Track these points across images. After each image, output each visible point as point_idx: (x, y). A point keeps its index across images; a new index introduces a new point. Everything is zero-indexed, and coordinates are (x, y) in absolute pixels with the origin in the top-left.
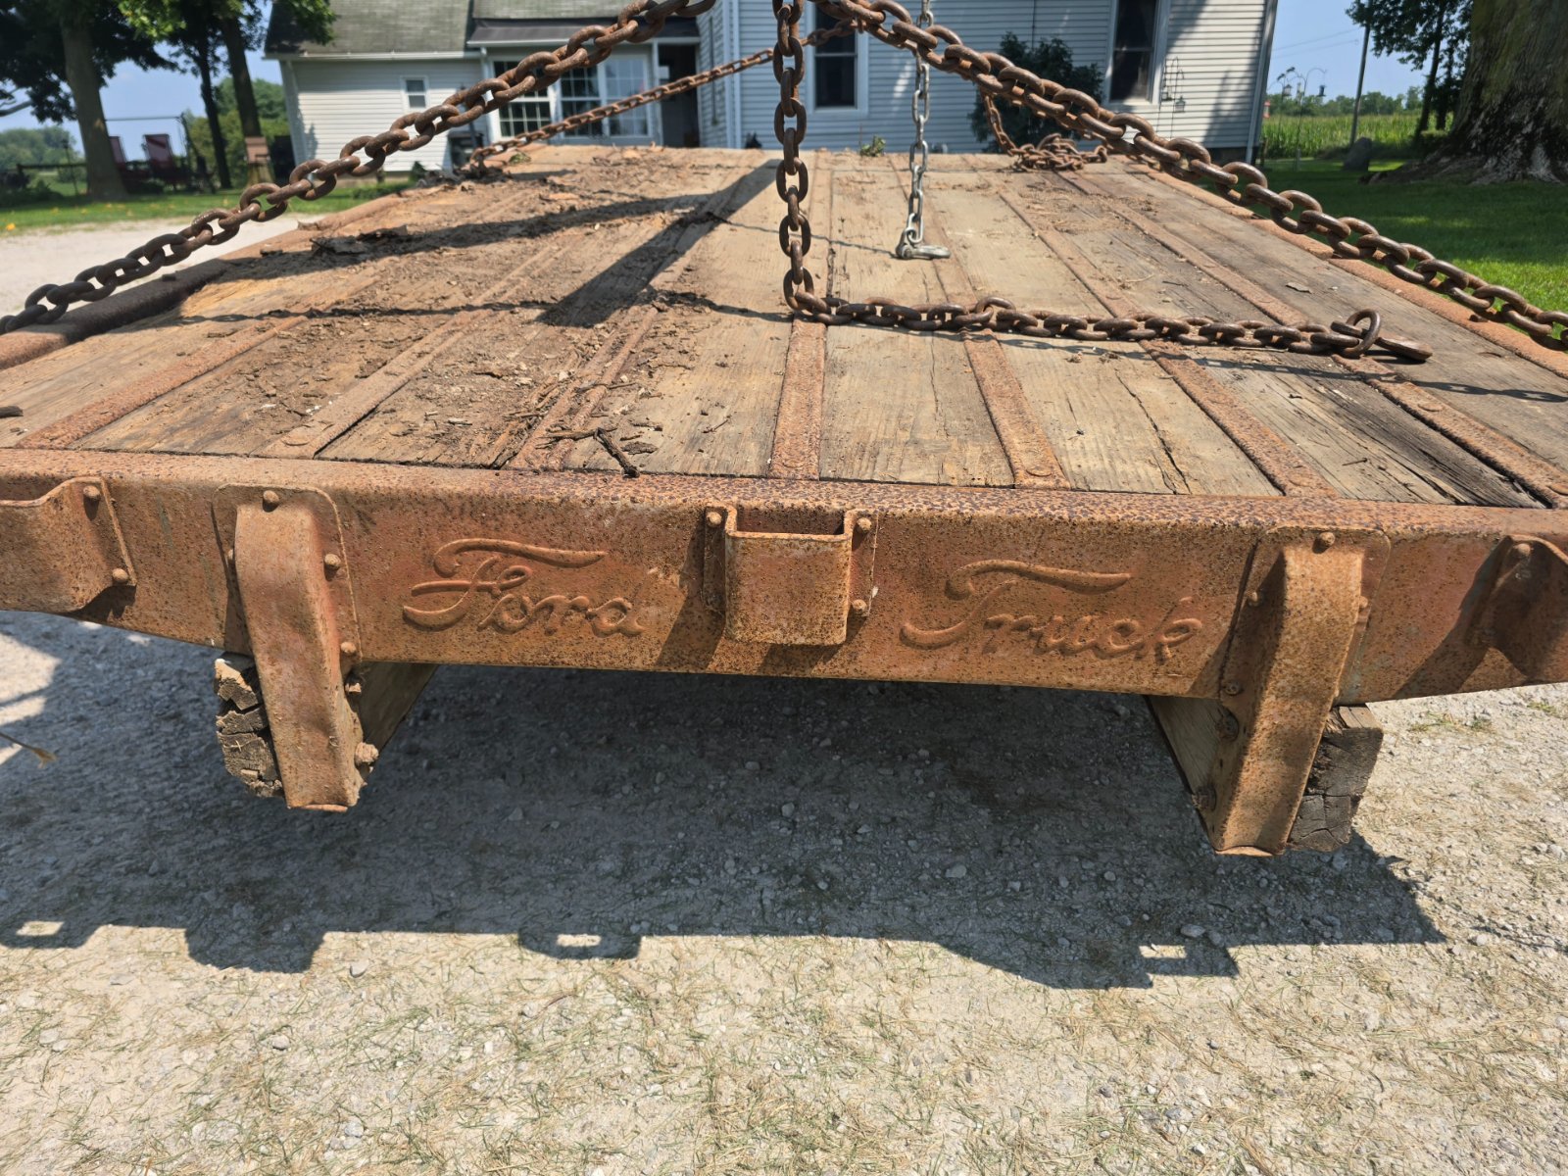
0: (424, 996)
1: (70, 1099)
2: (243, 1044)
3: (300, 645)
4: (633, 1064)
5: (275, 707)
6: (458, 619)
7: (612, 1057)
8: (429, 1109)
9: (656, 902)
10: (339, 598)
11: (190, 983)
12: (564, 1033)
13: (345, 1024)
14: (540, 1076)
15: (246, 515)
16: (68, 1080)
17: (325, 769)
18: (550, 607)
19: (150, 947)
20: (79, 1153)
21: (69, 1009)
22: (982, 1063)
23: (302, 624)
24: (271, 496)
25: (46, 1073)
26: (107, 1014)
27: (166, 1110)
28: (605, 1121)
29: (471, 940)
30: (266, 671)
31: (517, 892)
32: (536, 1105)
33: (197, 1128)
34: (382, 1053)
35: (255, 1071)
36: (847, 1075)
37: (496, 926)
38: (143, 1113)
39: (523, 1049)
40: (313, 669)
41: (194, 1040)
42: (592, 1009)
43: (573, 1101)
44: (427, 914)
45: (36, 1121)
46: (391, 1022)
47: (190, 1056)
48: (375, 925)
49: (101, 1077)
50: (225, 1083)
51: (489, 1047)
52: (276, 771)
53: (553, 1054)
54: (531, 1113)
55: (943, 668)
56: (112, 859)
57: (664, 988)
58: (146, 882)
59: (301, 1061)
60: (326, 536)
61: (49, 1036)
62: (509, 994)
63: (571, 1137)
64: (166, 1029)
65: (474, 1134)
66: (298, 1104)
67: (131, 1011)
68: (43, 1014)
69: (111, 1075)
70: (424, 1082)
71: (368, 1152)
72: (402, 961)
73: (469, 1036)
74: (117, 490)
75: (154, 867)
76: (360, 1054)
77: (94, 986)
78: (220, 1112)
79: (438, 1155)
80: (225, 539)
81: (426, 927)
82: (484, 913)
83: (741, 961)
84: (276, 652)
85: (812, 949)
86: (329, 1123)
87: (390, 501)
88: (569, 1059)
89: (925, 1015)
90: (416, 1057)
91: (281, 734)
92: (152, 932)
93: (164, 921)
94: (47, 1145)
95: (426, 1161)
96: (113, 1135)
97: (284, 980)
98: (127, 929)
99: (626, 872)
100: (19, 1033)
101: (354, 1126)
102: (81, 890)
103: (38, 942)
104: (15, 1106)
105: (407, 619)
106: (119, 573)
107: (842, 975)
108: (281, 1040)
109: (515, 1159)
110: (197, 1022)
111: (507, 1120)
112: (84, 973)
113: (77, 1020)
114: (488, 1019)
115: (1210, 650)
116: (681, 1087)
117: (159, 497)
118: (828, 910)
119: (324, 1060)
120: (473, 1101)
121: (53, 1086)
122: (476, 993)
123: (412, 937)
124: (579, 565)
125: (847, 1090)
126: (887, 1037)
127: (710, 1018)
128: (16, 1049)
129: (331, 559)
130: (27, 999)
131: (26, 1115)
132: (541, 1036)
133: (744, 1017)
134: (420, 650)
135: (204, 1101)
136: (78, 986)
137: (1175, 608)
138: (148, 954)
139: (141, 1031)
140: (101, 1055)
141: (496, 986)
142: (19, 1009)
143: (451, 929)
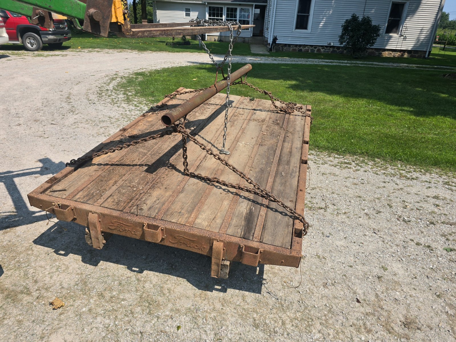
0: (110, 274)
1: (61, 279)
2: (84, 276)
3: (95, 230)
4: (134, 289)
5: (92, 236)
6: (115, 229)
7: (131, 287)
8: (105, 290)
9: (148, 265)
10: (101, 224)
11: (79, 265)
12: (126, 283)
13: (98, 275)
14: (121, 288)
15: (90, 213)
16: (61, 277)
17: (98, 244)
18: (126, 230)
19: (75, 258)
20: (61, 287)
21: (63, 266)
22: (180, 298)
23: (96, 228)
24: (93, 212)
25: (58, 275)
26: (67, 268)
27: (73, 283)
28: (127, 296)
29: (120, 266)
30: (91, 232)
31: (129, 259)
32: (119, 292)
33: (76, 286)
34: (102, 281)
35: (85, 280)
36: (161, 296)
37: (124, 264)
38: (69, 283)
39: (120, 284)
40: (97, 232)
41: (78, 274)
42: (132, 280)
43: (124, 293)
44: (115, 260)
45: (56, 281)
46: (104, 277)
47: (77, 276)
48: (106, 261)
49: (65, 277)
50: (81, 281)
51: (116, 283)
52: (92, 243)
53: (124, 285)
54: (118, 293)
55: (176, 246)
56: (73, 242)
57: (143, 279)
58: (77, 247)
59: (91, 280)
60: (99, 217)
61: (59, 270)
62: (122, 276)
63: (121, 297)
64: (75, 272)
65: (110, 294)
66: (89, 286)
67: (71, 268)
68: (59, 266)
69: (66, 277)
70: (106, 286)
71: (96, 294)
72: (109, 268)
73: (114, 281)
74: (75, 208)
75: (78, 245)
76: (99, 280)
77: (66, 263)
78: (79, 285)
79: (104, 296)
80: (88, 216)
81: (114, 262)
82: (123, 262)
83: (156, 277)
84: (92, 230)
85: (167, 277)
86: (92, 289)
87: (107, 215)
88: (126, 287)
89: (176, 290)
90: (106, 282)
91: (92, 239)
92: (76, 256)
93: (78, 254)
94: (57, 285)
95: (103, 296)
96: (65, 285)
97: (92, 267)
98: (73, 255)
99: (145, 259)
100: (56, 268)
101: (95, 290)
102: (67, 247)
103: (61, 254)
104: (54, 279)
105: (109, 228)
106: (75, 217)
107: (169, 282)
108: (89, 276)
109: (114, 298)
110: (79, 271)
111: (114, 293)
112: (66, 261)
113: (63, 268)
114: (117, 279)
115: (208, 250)
116: (139, 294)
117: (81, 210)
118: (173, 271)
119: (94, 280)
120: (111, 290)
121: (59, 277)
122: (117, 274)
123: (111, 264)
124: (129, 226)
125: (160, 298)
126: (169, 292)
127: (147, 285)
128: (55, 271)
129: (100, 220)
130: (57, 264)
131: (55, 280)
132: (123, 282)
133: (152, 285)
134: (111, 232)
135: (77, 283)
136: (64, 263)
137: (202, 245)
138: (75, 259)
139: (72, 271)
140: (66, 274)
141: (120, 274)
142: (56, 265)
143: (117, 263)
